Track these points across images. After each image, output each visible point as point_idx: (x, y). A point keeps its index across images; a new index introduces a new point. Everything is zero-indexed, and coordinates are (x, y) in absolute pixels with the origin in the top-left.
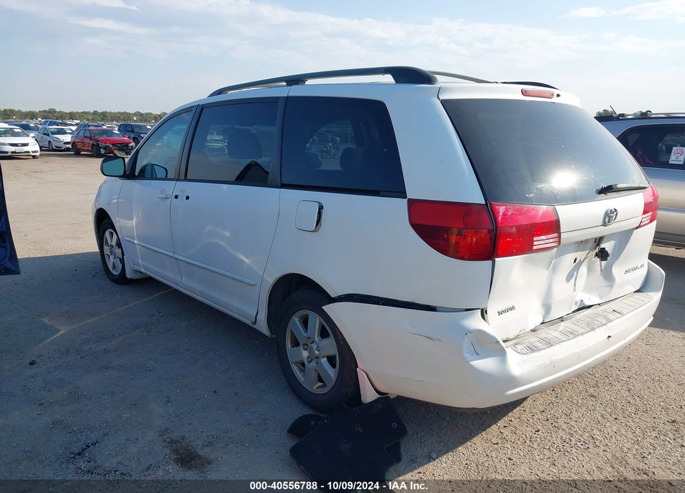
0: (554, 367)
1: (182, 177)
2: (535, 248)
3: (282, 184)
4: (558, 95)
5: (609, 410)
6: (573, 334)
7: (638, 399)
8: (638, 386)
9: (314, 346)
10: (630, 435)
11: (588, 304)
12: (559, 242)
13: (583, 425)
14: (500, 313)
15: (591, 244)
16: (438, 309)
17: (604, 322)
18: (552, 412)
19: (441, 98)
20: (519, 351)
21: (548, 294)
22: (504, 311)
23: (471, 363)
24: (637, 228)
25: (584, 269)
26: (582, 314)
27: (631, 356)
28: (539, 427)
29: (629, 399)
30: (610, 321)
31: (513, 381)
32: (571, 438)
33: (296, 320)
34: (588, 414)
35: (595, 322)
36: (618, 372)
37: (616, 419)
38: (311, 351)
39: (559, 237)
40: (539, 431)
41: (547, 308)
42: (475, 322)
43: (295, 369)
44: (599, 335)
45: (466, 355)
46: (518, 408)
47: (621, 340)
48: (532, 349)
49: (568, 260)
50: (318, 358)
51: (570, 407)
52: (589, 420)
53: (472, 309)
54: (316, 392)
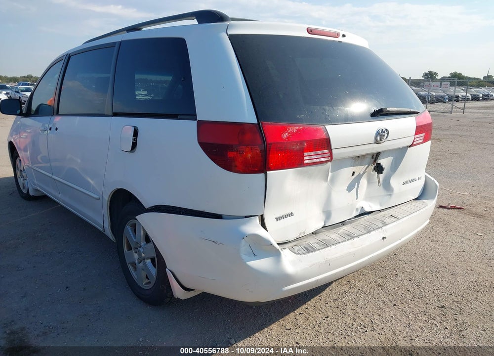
0: (329, 265)
1: (55, 113)
2: (306, 162)
3: (113, 113)
4: (344, 36)
5: (391, 298)
6: (351, 237)
7: (416, 287)
8: (419, 276)
9: (142, 250)
10: (404, 319)
11: (367, 210)
12: (331, 156)
13: (367, 311)
14: (277, 219)
15: (369, 159)
16: (223, 216)
17: (381, 225)
18: (343, 300)
19: (229, 33)
20: (296, 252)
21: (328, 201)
22: (282, 217)
23: (247, 263)
24: (410, 146)
25: (364, 181)
26: (363, 219)
27: (418, 252)
28: (329, 314)
29: (409, 287)
30: (385, 224)
31: (289, 279)
32: (354, 323)
33: (128, 228)
34: (372, 302)
35: (372, 225)
36: (404, 265)
37: (395, 305)
38: (140, 255)
39: (331, 152)
40: (328, 317)
41: (328, 214)
42: (253, 227)
43: (131, 268)
44: (375, 236)
45: (244, 257)
46: (315, 298)
47: (397, 240)
48: (309, 250)
49: (346, 173)
50: (144, 259)
51: (359, 296)
52: (373, 306)
53: (251, 216)
54: (144, 288)
